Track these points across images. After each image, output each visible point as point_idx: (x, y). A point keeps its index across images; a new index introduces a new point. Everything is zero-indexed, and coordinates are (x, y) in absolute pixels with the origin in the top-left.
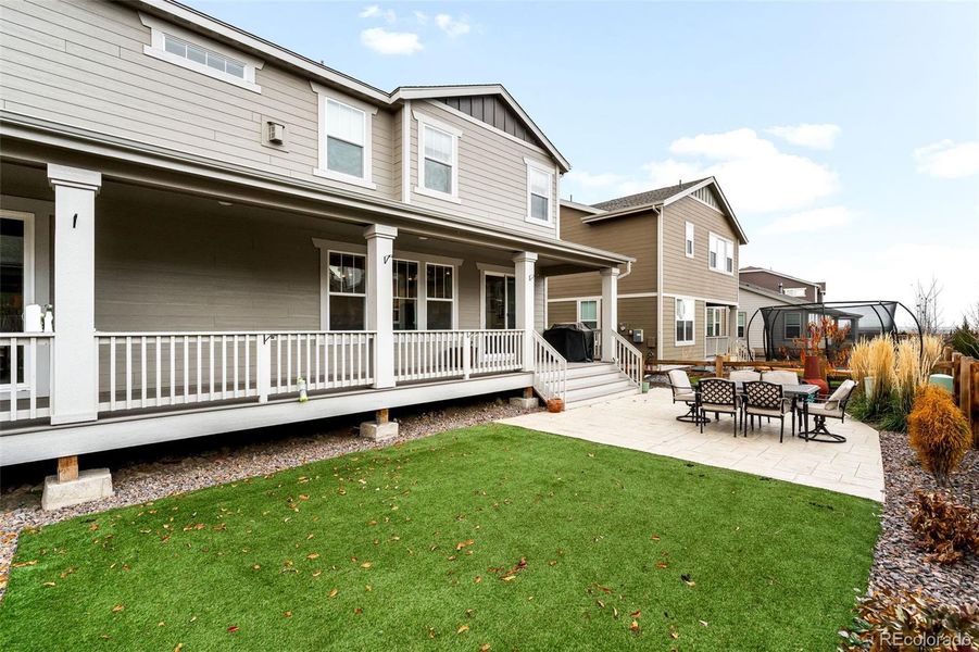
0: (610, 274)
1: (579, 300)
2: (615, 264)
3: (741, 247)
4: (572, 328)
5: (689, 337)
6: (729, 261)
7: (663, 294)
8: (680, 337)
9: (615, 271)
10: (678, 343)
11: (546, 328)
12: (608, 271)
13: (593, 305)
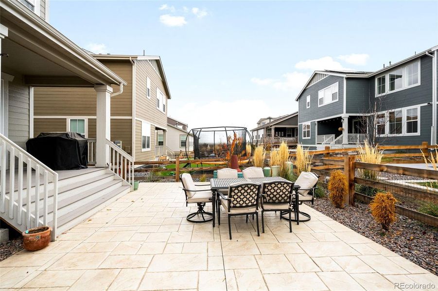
0: (105, 90)
1: (69, 118)
2: (110, 83)
3: (168, 100)
4: (64, 137)
5: (148, 147)
6: (164, 105)
7: (136, 118)
8: (144, 147)
9: (109, 88)
10: (143, 150)
11: (32, 136)
12: (102, 88)
13: (81, 123)
